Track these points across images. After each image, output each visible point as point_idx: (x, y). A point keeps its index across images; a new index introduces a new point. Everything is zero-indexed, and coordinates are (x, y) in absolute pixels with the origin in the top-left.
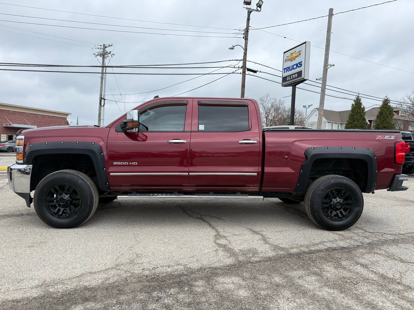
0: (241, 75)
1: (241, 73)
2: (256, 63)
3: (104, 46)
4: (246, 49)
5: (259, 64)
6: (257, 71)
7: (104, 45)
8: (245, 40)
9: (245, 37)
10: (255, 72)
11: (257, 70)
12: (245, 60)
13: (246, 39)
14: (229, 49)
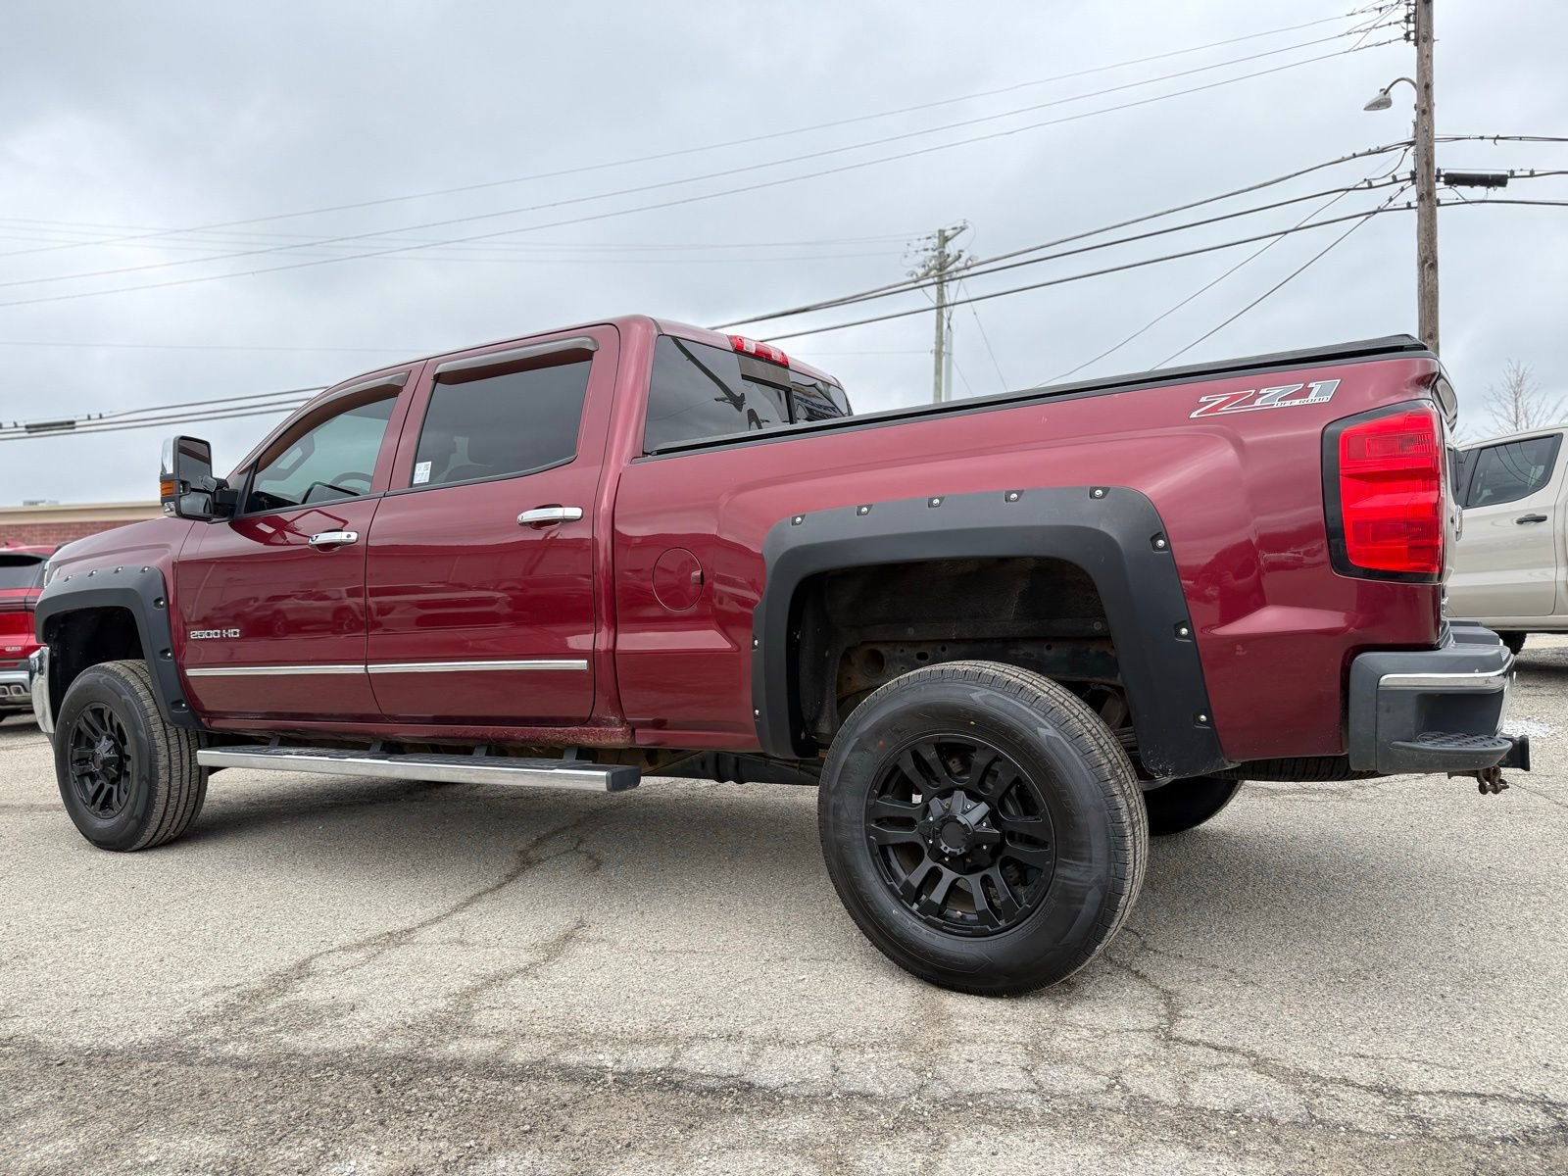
0: (1414, 213)
1: (1409, 204)
2: (1498, 138)
3: (942, 238)
4: (1428, 87)
5: (1521, 138)
6: (1512, 175)
7: (941, 232)
8: (1416, 44)
9: (1415, 31)
10: (1499, 181)
11: (1512, 172)
12: (1423, 141)
13: (1421, 41)
14: (1367, 108)
